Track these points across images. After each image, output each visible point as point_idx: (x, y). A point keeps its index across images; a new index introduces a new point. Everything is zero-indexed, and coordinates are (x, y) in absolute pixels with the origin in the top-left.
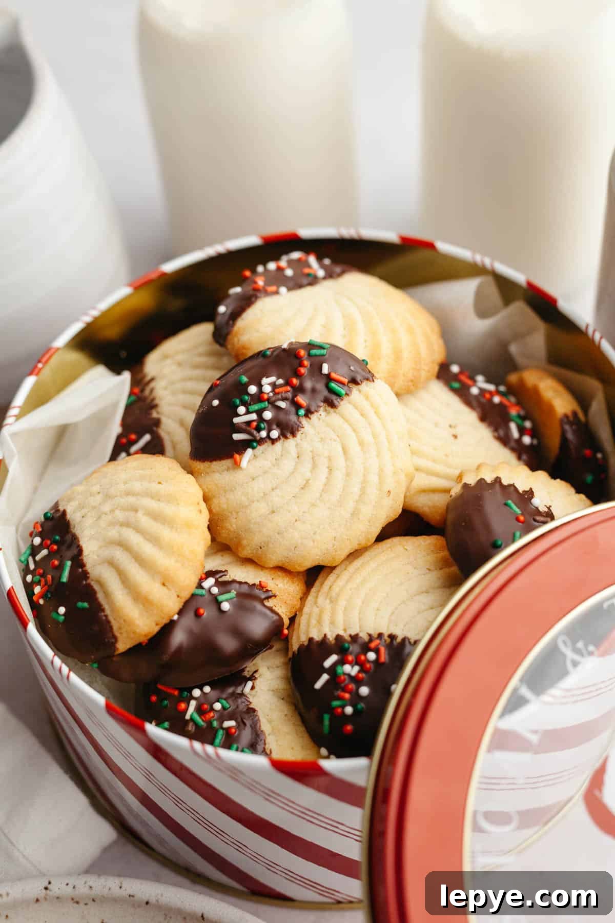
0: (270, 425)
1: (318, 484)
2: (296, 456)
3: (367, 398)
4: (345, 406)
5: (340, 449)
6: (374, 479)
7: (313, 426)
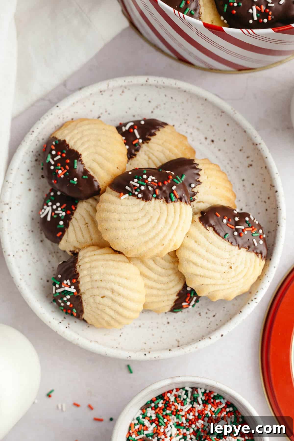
0: (141, 192)
1: (141, 222)
2: (141, 208)
3: (181, 208)
4: (171, 205)
5: (158, 216)
6: (161, 236)
7: (155, 203)
